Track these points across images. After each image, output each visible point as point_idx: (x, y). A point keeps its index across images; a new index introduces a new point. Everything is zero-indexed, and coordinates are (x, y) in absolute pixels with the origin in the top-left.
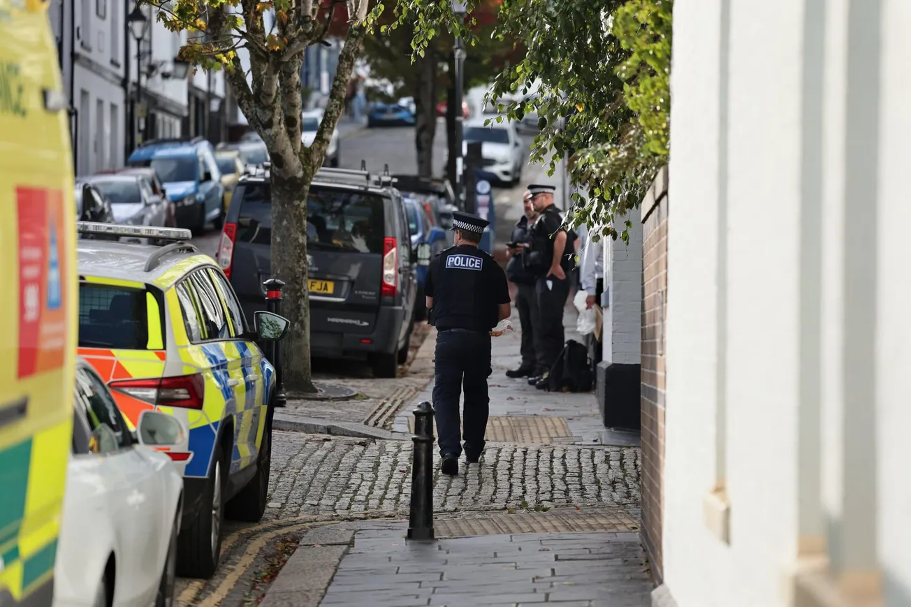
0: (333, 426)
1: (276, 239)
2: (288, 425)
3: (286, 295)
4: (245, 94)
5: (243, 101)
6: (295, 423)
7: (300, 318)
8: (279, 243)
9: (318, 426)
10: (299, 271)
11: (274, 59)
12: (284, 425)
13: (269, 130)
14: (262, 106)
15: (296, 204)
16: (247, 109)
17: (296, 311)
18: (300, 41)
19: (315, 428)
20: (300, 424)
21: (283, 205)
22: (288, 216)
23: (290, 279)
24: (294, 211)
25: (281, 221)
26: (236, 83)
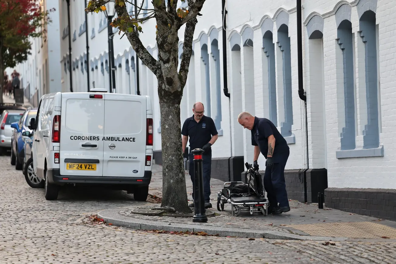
0: (266, 233)
1: (165, 127)
2: (233, 234)
3: (174, 158)
4: (140, 46)
5: (139, 50)
6: (239, 233)
7: (182, 171)
8: (167, 128)
9: (256, 233)
10: (179, 144)
11: (177, 23)
12: (231, 234)
13: (167, 64)
14: (164, 50)
15: (176, 106)
16: (142, 54)
17: (180, 167)
18: (193, 12)
19: (254, 235)
20: (243, 233)
21: (169, 107)
22: (172, 113)
23: (175, 149)
24: (175, 111)
25: (168, 116)
26: (134, 40)
